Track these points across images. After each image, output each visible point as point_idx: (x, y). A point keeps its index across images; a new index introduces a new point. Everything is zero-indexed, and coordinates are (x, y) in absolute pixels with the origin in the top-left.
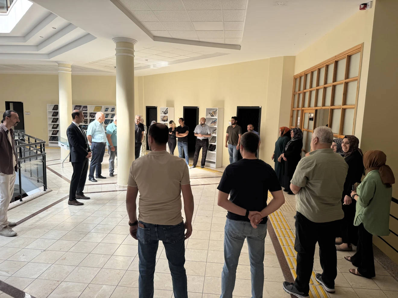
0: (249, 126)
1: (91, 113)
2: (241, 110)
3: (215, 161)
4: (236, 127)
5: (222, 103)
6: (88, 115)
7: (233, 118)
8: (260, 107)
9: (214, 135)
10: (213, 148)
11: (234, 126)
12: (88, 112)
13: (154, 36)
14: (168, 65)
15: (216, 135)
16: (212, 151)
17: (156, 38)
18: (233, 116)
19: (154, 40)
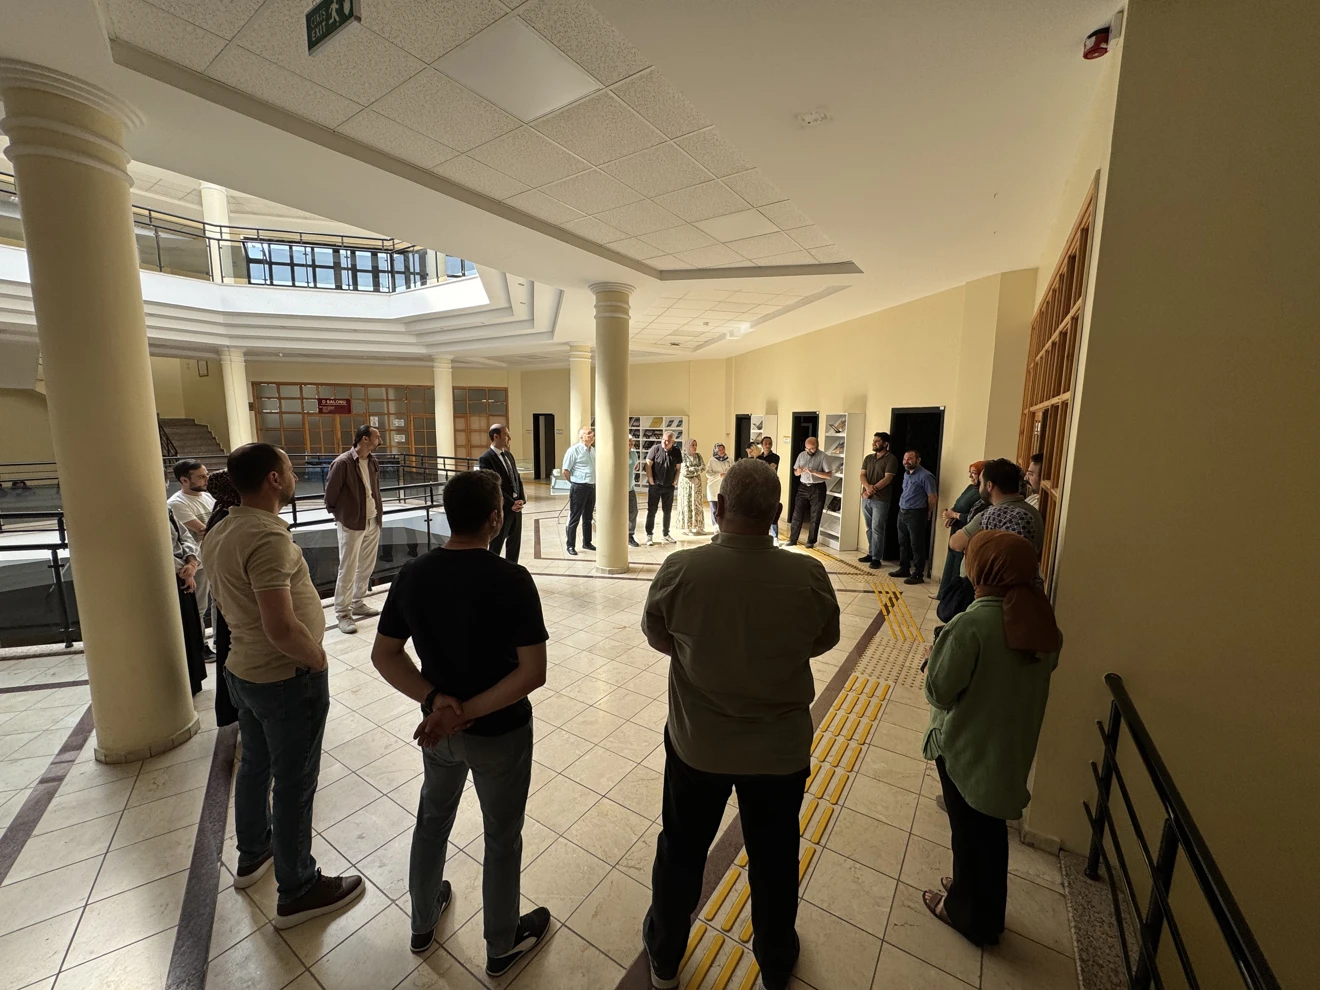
0: (906, 456)
1: (646, 430)
2: (901, 417)
3: (839, 535)
4: (883, 457)
5: (862, 401)
6: (641, 434)
7: (877, 435)
8: (942, 408)
9: (839, 475)
10: (835, 505)
11: (879, 455)
12: (640, 428)
13: (661, 271)
14: (751, 327)
15: (842, 476)
16: (835, 511)
17: (664, 275)
18: (881, 432)
19: (661, 279)
